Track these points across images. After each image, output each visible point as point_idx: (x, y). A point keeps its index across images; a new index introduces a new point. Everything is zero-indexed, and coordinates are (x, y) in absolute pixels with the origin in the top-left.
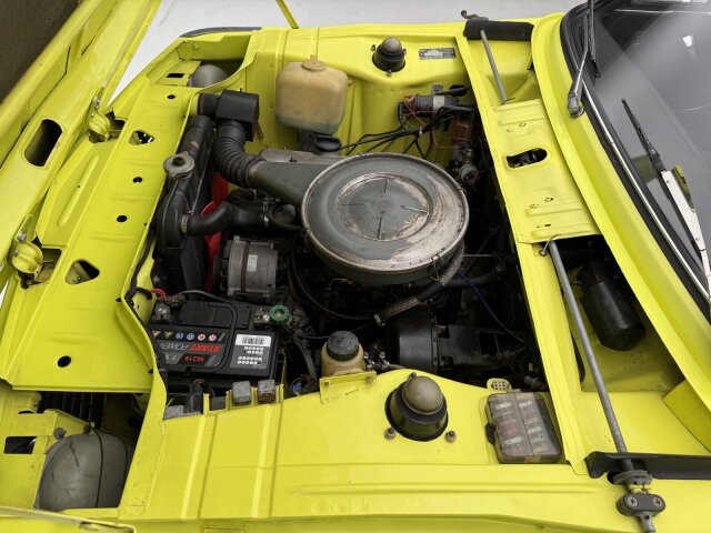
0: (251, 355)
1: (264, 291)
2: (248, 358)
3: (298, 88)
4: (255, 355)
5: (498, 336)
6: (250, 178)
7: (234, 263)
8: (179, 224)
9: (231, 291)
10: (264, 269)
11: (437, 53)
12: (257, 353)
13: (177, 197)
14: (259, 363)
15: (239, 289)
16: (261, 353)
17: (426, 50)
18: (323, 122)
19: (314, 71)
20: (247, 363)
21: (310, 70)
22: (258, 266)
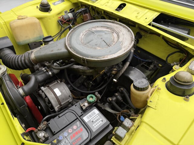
0: (96, 121)
1: (69, 100)
2: (97, 123)
3: (21, 27)
4: (98, 120)
5: (145, 64)
6: (33, 61)
7: (51, 96)
8: (19, 93)
9: (56, 109)
10: (64, 91)
11: (58, 2)
12: (97, 118)
13: (8, 83)
14: (102, 121)
15: (59, 106)
16: (99, 117)
17: (55, 3)
18: (38, 36)
19: (24, 18)
20: (98, 125)
21: (22, 19)
22: (61, 92)
